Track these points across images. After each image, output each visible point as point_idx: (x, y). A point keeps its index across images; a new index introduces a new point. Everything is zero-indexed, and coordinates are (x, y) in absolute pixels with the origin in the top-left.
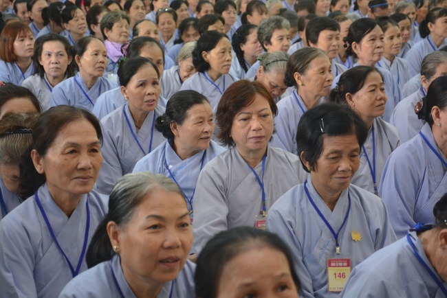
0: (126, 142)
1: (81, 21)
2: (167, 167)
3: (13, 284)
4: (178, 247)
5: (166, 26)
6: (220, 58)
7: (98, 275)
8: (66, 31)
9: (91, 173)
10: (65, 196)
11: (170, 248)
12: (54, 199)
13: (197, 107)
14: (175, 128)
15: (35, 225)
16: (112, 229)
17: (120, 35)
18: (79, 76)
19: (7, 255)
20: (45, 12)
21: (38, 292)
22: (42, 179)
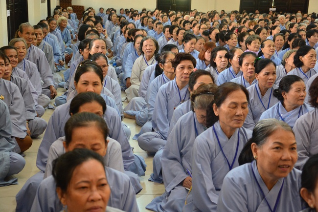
0: (256, 102)
1: (234, 40)
2: (280, 116)
3: (201, 170)
4: (290, 160)
5: (280, 42)
6: (309, 59)
7: (245, 169)
8: (226, 45)
9: (242, 118)
10: (228, 128)
11: (285, 160)
12: (222, 129)
13: (297, 83)
14: (284, 94)
15: (213, 142)
16: (254, 147)
17: (255, 48)
18: (232, 68)
19: (199, 155)
20: (217, 35)
21: (212, 175)
22: (217, 119)
